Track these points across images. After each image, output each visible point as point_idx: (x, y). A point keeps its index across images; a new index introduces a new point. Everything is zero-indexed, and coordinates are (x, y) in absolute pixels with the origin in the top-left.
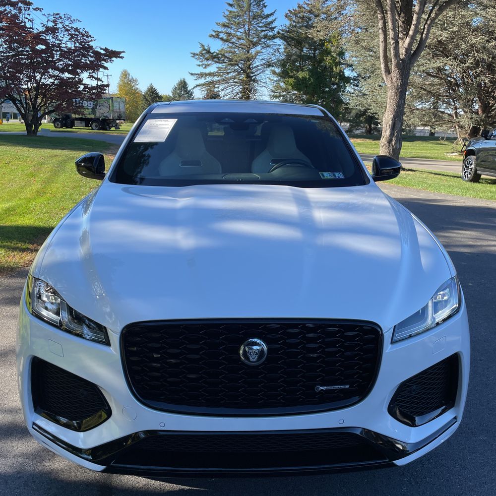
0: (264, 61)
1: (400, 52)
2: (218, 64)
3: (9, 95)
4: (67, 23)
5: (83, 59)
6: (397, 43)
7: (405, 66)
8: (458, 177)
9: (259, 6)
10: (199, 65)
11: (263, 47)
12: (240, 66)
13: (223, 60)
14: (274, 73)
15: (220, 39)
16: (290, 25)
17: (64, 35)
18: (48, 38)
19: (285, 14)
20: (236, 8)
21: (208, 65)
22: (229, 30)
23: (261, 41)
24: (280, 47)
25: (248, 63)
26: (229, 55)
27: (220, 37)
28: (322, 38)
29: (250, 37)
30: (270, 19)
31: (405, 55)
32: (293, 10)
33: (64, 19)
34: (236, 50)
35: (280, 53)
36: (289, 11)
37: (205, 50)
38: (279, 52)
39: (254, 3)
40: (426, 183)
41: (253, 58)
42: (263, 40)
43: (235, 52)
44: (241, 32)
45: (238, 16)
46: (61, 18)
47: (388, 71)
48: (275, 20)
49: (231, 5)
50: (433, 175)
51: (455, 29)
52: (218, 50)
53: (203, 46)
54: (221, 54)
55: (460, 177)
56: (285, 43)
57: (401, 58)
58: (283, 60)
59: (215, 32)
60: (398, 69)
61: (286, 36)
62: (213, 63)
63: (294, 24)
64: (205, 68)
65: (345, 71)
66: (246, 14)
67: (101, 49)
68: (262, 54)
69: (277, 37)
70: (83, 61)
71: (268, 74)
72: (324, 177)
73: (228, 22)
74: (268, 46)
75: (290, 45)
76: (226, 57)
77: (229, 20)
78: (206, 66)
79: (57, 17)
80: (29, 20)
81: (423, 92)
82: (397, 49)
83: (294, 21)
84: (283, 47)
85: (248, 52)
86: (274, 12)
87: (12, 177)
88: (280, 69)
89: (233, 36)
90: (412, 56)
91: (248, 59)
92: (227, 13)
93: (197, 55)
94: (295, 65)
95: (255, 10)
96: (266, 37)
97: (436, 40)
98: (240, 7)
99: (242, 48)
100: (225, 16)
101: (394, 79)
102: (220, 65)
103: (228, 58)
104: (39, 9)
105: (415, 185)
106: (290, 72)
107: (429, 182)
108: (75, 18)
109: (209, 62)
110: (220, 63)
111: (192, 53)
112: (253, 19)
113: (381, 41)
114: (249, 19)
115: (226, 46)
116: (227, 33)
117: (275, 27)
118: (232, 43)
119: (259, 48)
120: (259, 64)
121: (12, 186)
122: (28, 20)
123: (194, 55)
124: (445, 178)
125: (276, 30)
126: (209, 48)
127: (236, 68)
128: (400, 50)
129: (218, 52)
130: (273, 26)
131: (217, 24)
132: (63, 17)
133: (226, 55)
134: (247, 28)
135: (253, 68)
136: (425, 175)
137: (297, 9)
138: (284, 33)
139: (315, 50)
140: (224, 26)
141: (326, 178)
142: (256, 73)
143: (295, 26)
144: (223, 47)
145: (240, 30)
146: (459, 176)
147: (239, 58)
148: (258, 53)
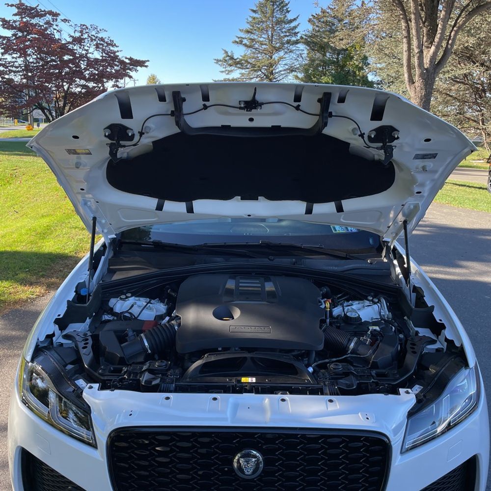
0: (287, 67)
1: (425, 62)
2: (241, 70)
3: (39, 104)
4: (93, 33)
5: (109, 68)
6: (421, 52)
7: (429, 77)
8: (483, 189)
9: (282, 11)
10: (222, 72)
11: (286, 52)
12: (263, 71)
13: (246, 66)
14: (297, 77)
15: (244, 45)
16: (313, 30)
17: (90, 45)
18: (75, 48)
19: (308, 19)
20: (260, 14)
21: (231, 71)
22: (252, 36)
23: (284, 47)
24: (303, 52)
25: (271, 69)
26: (252, 61)
27: (243, 43)
28: (344, 47)
29: (273, 43)
30: (293, 25)
31: (430, 65)
32: (316, 14)
33: (91, 29)
34: (259, 55)
35: (303, 58)
36: (312, 15)
37: (228, 56)
38: (301, 56)
39: (277, 9)
40: (449, 196)
41: (276, 63)
42: (286, 46)
43: (258, 57)
44: (264, 38)
45: (261, 22)
46: (88, 29)
47: (412, 81)
48: (298, 25)
49: (254, 11)
50: (458, 187)
51: (482, 35)
52: (241, 56)
53: (226, 52)
54: (244, 60)
55: (486, 189)
56: (308, 48)
57: (426, 67)
58: (306, 65)
59: (239, 38)
60: (422, 79)
61: (309, 41)
62: (236, 68)
63: (317, 29)
64: (228, 74)
65: (368, 75)
66: (269, 20)
67: (126, 58)
68: (284, 59)
69: (300, 42)
70: (108, 70)
71: (290, 79)
72: (336, 231)
73: (251, 28)
74: (291, 52)
75: (313, 50)
76: (249, 63)
77: (253, 26)
78: (230, 72)
79: (83, 28)
80: (58, 31)
81: (449, 98)
82: (421, 58)
83: (317, 26)
84: (306, 52)
85: (271, 58)
86: (297, 18)
87: (37, 191)
88: (303, 74)
89: (256, 42)
90: (437, 65)
91: (271, 65)
92: (250, 19)
93: (220, 61)
94: (318, 70)
95: (278, 16)
96: (288, 42)
97: (462, 46)
98: (263, 13)
99: (265, 54)
100: (248, 23)
101: (418, 89)
102: (243, 71)
103: (251, 64)
104: (66, 20)
105: (439, 199)
106: (312, 77)
107: (454, 195)
108: (101, 28)
109: (233, 68)
110: (242, 69)
111: (215, 60)
112: (276, 24)
113: (404, 50)
114: (272, 25)
115: (249, 52)
116: (251, 39)
117: (298, 33)
118: (255, 49)
119: (282, 53)
120: (282, 69)
121: (37, 200)
122: (56, 31)
123: (218, 61)
124: (470, 191)
125: (299, 35)
126: (233, 54)
127: (258, 73)
128: (424, 59)
129: (241, 58)
130: (297, 31)
131: (240, 30)
132: (89, 27)
133: (249, 60)
134: (270, 33)
135: (276, 73)
136: (449, 186)
137: (320, 14)
138: (307, 38)
139: (338, 55)
140: (248, 32)
141: (338, 232)
142: (278, 79)
143: (319, 31)
144: (246, 52)
145: (263, 36)
146: (485, 187)
147: (262, 64)
148: (281, 58)
